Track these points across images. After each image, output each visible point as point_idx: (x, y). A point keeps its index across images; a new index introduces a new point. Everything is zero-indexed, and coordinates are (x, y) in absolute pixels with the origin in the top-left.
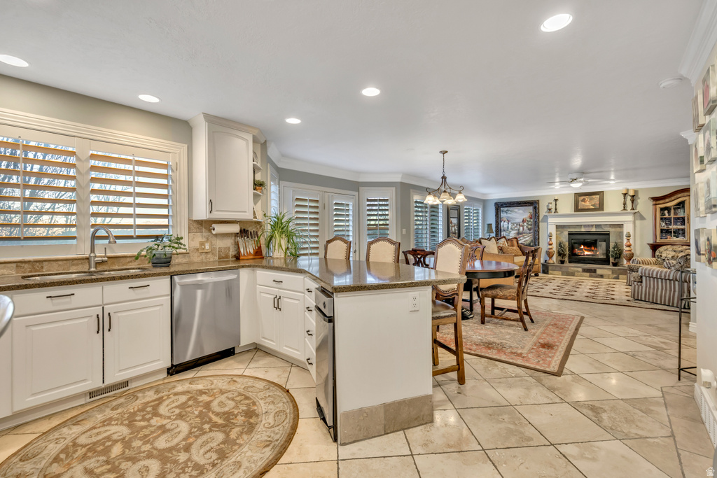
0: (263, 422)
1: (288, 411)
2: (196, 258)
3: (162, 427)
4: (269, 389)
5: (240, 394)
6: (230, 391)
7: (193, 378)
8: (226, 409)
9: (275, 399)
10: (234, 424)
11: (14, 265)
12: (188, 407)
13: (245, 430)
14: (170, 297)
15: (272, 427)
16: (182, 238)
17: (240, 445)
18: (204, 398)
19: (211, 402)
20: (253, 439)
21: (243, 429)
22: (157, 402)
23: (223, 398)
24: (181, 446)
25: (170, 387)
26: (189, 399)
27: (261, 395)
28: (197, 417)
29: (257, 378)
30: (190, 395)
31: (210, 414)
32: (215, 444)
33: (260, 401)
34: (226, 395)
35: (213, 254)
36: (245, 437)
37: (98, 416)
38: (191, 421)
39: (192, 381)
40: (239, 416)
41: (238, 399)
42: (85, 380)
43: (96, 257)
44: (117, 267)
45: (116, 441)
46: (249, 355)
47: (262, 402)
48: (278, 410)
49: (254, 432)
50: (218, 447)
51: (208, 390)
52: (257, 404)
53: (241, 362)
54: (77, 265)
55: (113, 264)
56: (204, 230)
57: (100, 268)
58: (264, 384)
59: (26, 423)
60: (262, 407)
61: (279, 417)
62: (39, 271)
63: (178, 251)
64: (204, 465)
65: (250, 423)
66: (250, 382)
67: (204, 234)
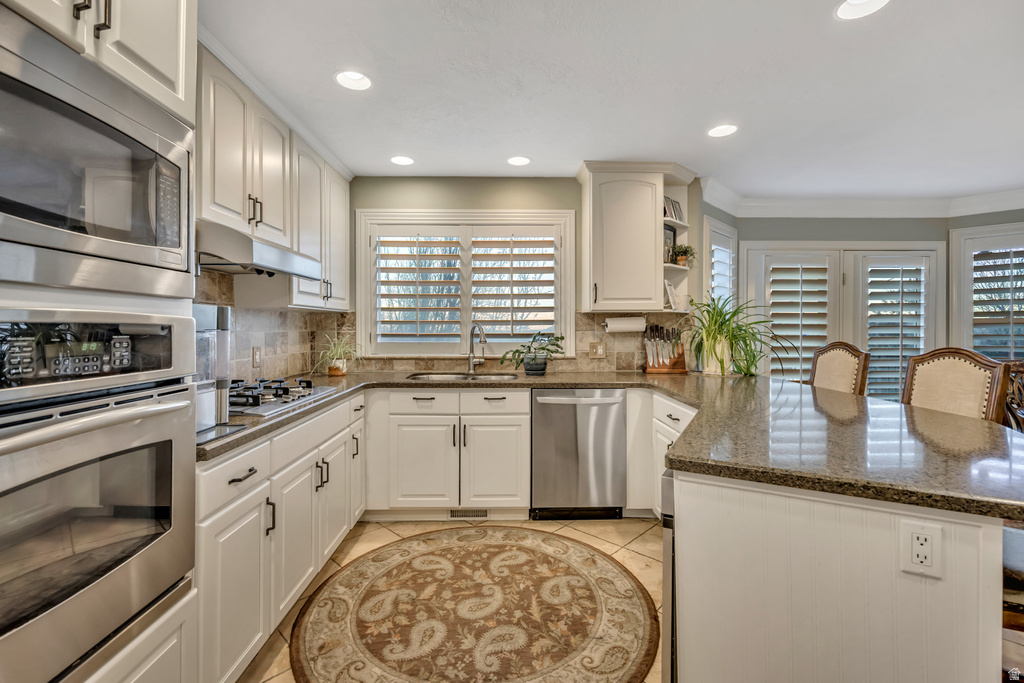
0: (585, 653)
1: (633, 656)
2: (585, 366)
3: (480, 586)
4: (630, 598)
5: (587, 587)
6: (578, 575)
7: (552, 534)
8: (556, 601)
9: (628, 621)
10: (549, 630)
11: (414, 361)
12: (519, 573)
13: (555, 650)
14: (529, 417)
15: (591, 670)
16: (562, 338)
17: (533, 672)
18: (543, 570)
19: (547, 579)
20: (553, 674)
21: (554, 646)
22: (497, 550)
23: (562, 580)
24: (477, 625)
25: (521, 535)
26: (527, 563)
27: (614, 603)
28: (518, 593)
29: (626, 570)
30: (533, 558)
31: (534, 598)
32: (508, 648)
33: (605, 613)
34: (569, 578)
35: (608, 361)
36: (547, 661)
37: (445, 541)
38: (508, 596)
39: (548, 537)
40: (563, 622)
41: (579, 592)
42: (443, 496)
43: (474, 357)
44: (496, 371)
45: (436, 580)
46: (640, 527)
47: (606, 616)
48: (620, 644)
49: (562, 662)
50: (508, 655)
51: (555, 559)
52: (598, 615)
53: (622, 534)
54: (461, 365)
55: (492, 366)
56: (596, 326)
57: (479, 371)
58: (630, 587)
59: (401, 522)
60: (602, 626)
61: (613, 659)
62: (431, 369)
63: (554, 355)
64: (477, 671)
65: (568, 644)
66: (612, 572)
67: (596, 332)
